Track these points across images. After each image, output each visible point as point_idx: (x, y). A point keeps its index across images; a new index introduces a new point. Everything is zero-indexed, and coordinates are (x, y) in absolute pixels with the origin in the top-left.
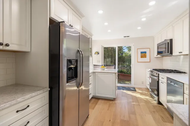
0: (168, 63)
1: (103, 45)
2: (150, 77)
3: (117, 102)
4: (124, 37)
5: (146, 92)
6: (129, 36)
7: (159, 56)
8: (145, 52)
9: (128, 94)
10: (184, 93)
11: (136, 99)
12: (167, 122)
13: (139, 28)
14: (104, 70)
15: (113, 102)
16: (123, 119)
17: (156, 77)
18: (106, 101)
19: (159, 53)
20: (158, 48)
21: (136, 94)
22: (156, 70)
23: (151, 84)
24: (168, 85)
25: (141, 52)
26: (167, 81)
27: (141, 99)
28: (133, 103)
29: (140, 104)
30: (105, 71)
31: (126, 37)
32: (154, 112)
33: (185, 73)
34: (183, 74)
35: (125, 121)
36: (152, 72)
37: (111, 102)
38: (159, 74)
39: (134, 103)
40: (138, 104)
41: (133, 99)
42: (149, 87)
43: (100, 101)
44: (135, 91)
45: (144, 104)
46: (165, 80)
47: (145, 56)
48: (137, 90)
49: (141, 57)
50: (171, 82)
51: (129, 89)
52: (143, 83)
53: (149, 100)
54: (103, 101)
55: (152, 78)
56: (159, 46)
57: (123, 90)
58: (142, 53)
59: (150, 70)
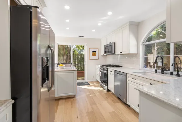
0: (110, 60)
1: (57, 43)
2: (100, 71)
3: (77, 97)
4: (79, 36)
5: (97, 84)
6: (83, 37)
7: (105, 55)
8: (95, 51)
9: (84, 88)
10: (127, 80)
11: (92, 91)
12: (116, 103)
13: (94, 31)
14: (62, 68)
15: (75, 99)
16: (88, 111)
17: (106, 70)
18: (67, 100)
19: (105, 52)
20: (105, 49)
21: (90, 87)
22: (104, 65)
23: (101, 77)
24: (115, 76)
25: (92, 51)
26: (115, 73)
27: (96, 90)
28: (90, 95)
29: (96, 94)
30: (64, 70)
31: (80, 36)
32: (107, 98)
33: (121, 66)
34: (120, 67)
35: (90, 112)
36: (102, 67)
37: (72, 99)
38: (108, 69)
39: (92, 95)
40: (94, 95)
41: (89, 92)
42: (99, 80)
43: (60, 101)
44: (89, 84)
45: (99, 94)
46: (113, 73)
47: (95, 55)
48: (90, 83)
49: (93, 55)
50: (118, 73)
51: (83, 84)
52: (93, 77)
53: (101, 90)
54: (64, 101)
55: (102, 72)
56: (106, 47)
57: (79, 86)
59: (99, 66)
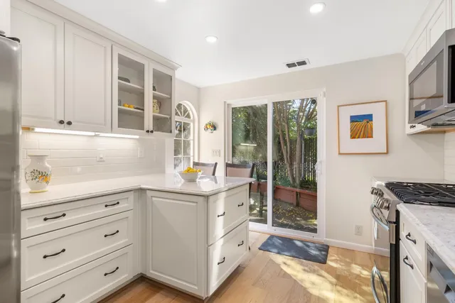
1: (228, 102)
4: (289, 66)
6: (303, 63)
8: (368, 118)
25: (351, 117)
31: (293, 65)
38: (397, 211)
44: (323, 261)
47: (368, 134)
49: (354, 135)
56: (414, 81)
57: (278, 254)
58: (354, 119)
